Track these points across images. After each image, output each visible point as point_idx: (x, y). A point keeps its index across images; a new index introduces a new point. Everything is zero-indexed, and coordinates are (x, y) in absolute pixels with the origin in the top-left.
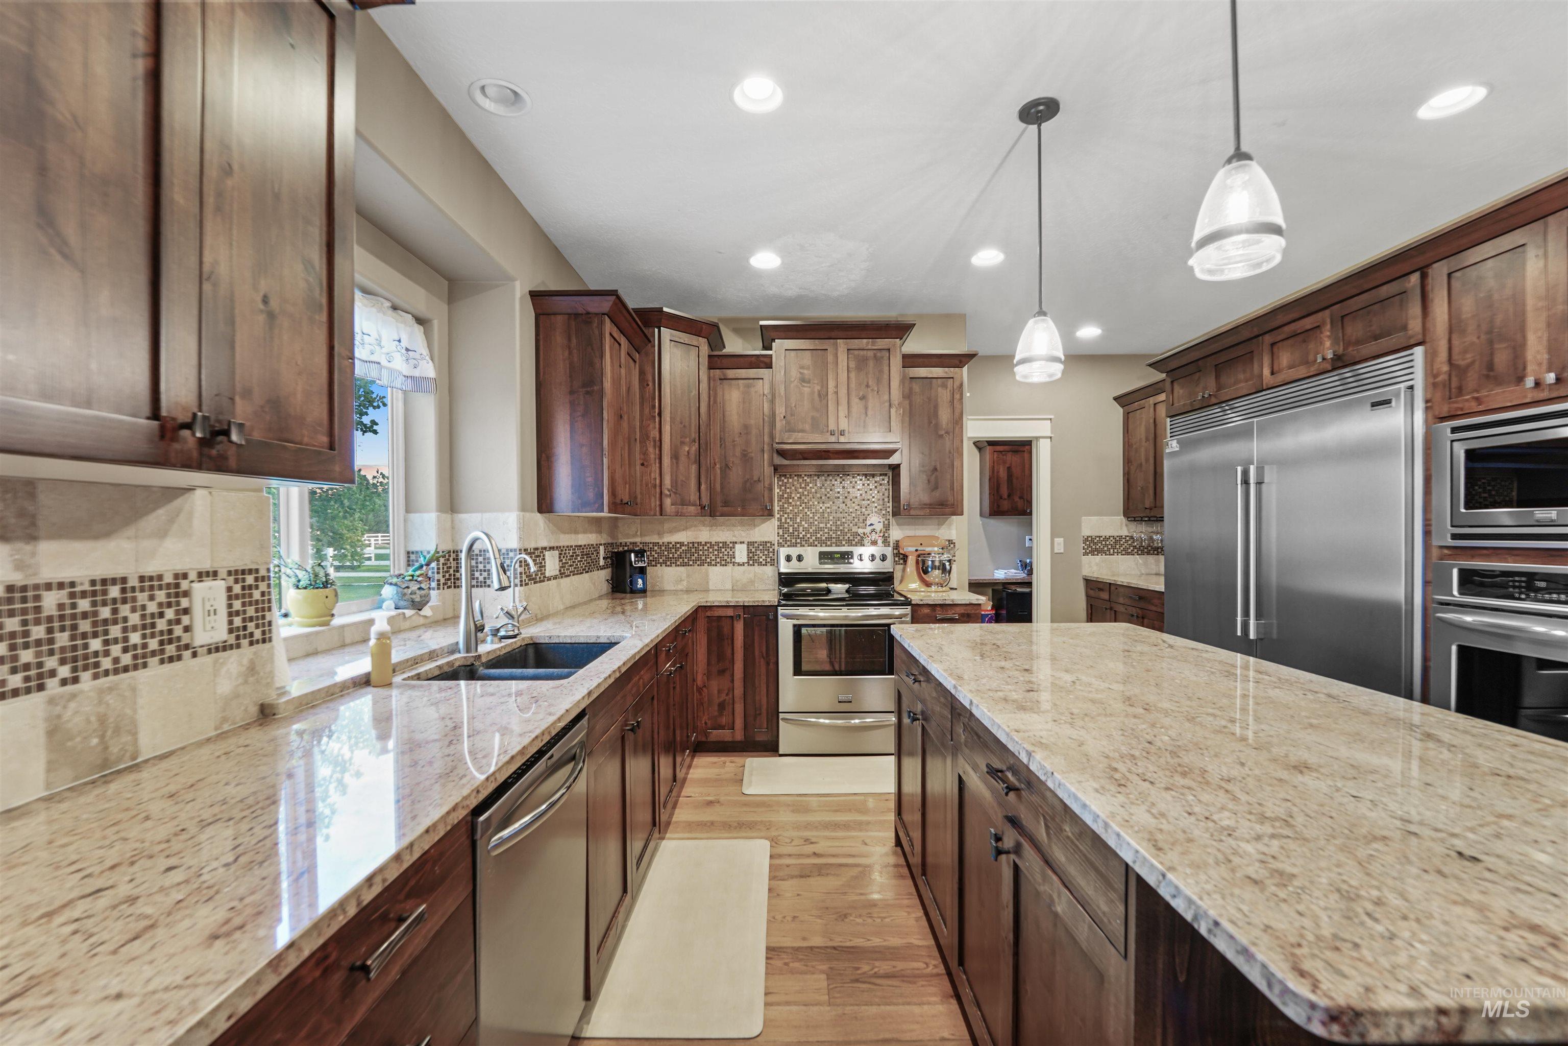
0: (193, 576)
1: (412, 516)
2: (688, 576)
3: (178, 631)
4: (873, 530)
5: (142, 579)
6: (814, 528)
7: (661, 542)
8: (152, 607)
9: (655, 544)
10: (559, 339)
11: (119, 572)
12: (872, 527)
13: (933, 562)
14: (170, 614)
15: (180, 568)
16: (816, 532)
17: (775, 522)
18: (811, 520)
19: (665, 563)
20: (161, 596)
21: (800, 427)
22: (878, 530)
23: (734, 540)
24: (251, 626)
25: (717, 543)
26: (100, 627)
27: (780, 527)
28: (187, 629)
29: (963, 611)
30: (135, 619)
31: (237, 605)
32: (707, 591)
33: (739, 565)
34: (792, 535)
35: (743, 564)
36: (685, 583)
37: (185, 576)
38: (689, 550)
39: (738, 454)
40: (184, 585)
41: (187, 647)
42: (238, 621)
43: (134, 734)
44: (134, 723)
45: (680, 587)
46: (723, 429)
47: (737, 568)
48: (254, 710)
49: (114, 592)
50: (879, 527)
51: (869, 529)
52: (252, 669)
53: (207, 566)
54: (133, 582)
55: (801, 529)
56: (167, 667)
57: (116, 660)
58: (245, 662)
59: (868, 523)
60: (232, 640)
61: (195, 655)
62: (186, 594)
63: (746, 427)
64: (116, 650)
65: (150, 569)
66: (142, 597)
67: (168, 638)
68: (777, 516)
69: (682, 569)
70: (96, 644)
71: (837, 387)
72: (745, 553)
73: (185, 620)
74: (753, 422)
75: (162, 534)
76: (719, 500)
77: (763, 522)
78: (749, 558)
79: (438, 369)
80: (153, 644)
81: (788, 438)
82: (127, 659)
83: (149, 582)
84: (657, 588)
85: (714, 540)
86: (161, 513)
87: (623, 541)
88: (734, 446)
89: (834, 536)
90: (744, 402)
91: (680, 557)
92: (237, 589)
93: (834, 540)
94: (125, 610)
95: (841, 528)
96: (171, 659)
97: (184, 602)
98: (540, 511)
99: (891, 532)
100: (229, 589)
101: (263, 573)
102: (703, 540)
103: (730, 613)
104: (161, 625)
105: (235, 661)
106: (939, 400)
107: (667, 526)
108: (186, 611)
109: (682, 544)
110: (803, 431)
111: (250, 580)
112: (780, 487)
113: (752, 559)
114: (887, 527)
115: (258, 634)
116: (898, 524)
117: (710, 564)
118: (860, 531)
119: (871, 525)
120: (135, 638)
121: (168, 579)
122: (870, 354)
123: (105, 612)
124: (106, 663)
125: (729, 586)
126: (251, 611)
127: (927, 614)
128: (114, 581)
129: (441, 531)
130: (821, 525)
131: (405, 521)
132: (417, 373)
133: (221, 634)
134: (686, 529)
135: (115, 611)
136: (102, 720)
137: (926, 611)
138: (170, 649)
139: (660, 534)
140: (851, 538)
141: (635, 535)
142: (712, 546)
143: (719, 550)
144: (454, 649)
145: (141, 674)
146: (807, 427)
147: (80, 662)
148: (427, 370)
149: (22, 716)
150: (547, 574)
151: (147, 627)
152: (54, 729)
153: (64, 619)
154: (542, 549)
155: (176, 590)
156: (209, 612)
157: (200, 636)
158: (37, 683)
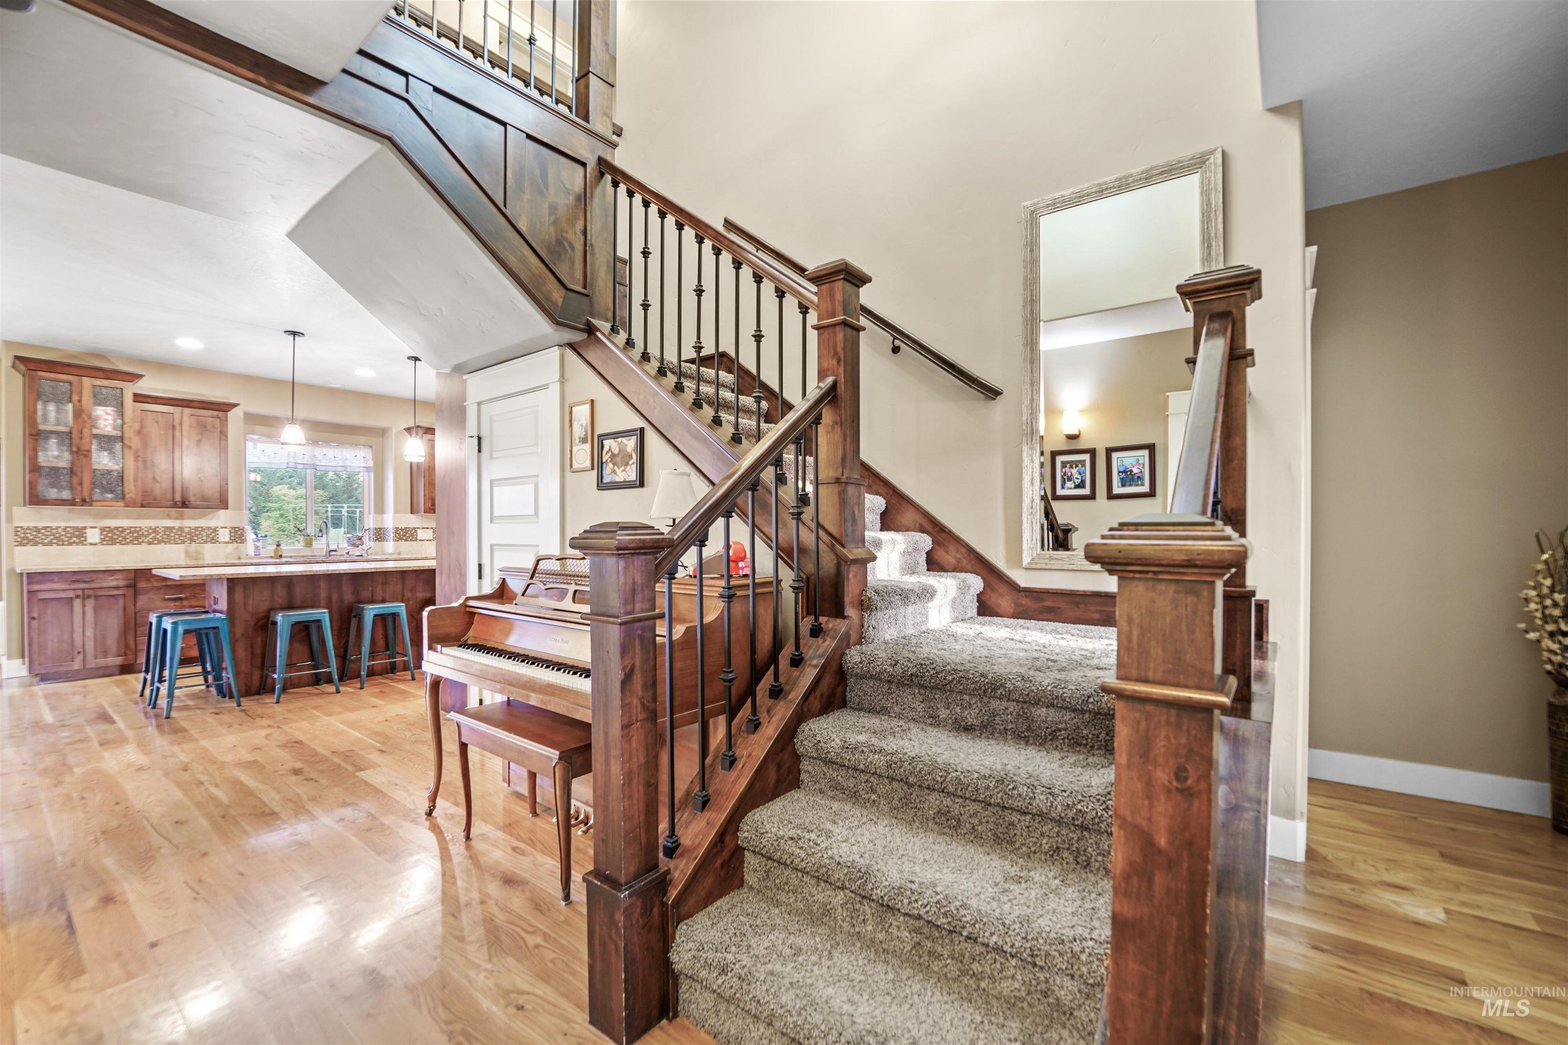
0: (220, 528)
1: (369, 515)
3: (215, 538)
5: (206, 527)
8: (209, 533)
14: (213, 534)
15: (217, 526)
20: (211, 531)
24: (237, 540)
26: (197, 535)
28: (218, 538)
30: (204, 535)
31: (233, 534)
37: (218, 528)
41: (217, 542)
42: (233, 538)
43: (204, 555)
44: (204, 553)
49: (200, 529)
52: (237, 549)
53: (224, 526)
54: (204, 528)
56: (212, 545)
57: (200, 541)
58: (235, 546)
60: (231, 542)
61: (220, 544)
62: (218, 531)
64: (200, 539)
65: (209, 526)
66: (206, 531)
67: (213, 539)
70: (195, 538)
73: (218, 536)
75: (212, 519)
80: (209, 540)
82: (202, 542)
83: (209, 528)
86: (206, 516)
92: (233, 531)
94: (202, 533)
97: (217, 533)
98: (412, 513)
100: (231, 532)
104: (211, 536)
105: (231, 547)
111: (237, 529)
115: (239, 542)
120: (204, 538)
121: (213, 528)
123: (198, 533)
124: (198, 542)
126: (237, 536)
128: (200, 527)
132: (366, 466)
133: (227, 539)
135: (200, 533)
136: (197, 551)
138: (213, 542)
145: (205, 544)
147: (192, 541)
148: (371, 464)
149: (181, 548)
150: (419, 538)
151: (208, 536)
152: (187, 552)
153: (190, 533)
154: (414, 528)
155: (215, 530)
156: (224, 535)
157: (221, 540)
158: (183, 542)
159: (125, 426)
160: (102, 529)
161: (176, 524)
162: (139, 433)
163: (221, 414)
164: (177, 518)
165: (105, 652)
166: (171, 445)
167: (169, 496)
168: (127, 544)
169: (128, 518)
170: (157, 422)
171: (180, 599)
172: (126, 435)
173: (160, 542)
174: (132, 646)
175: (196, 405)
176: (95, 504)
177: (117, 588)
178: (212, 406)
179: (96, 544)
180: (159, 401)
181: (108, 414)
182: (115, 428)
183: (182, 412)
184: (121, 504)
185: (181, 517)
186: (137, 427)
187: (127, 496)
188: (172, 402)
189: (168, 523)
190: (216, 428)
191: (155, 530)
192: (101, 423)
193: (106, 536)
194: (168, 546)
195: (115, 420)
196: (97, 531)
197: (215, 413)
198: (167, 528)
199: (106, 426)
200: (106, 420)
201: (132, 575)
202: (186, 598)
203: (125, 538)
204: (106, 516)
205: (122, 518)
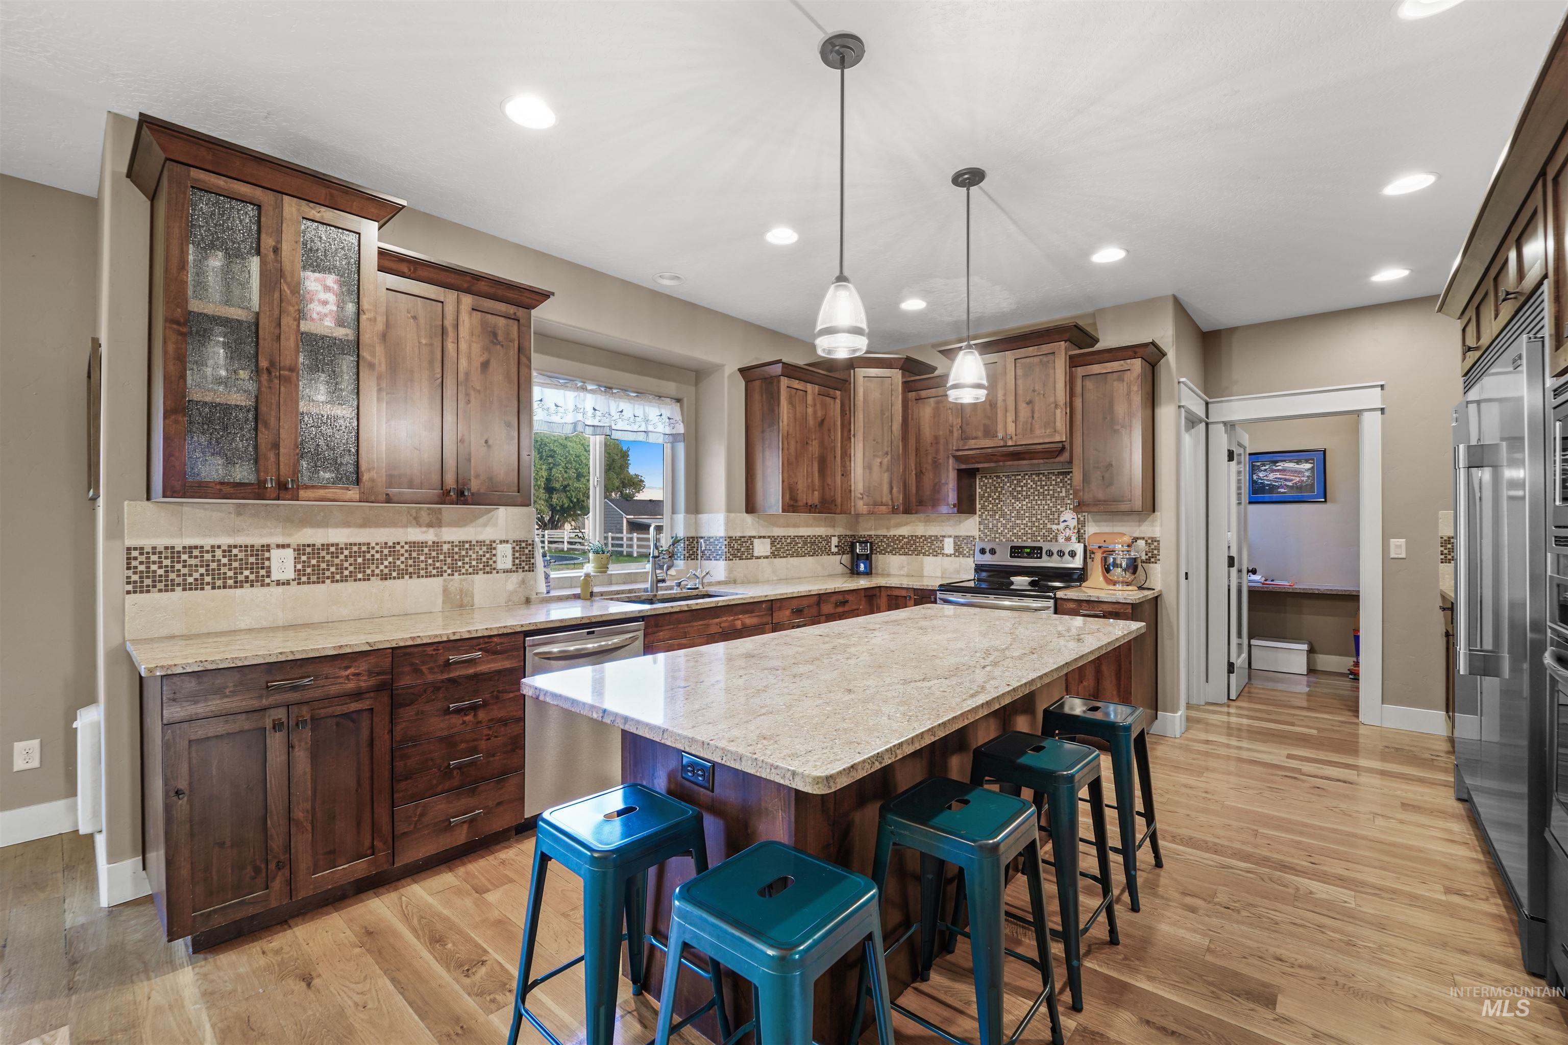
0: (498, 542)
1: (675, 516)
2: (908, 564)
3: (491, 562)
4: (1067, 527)
5: (477, 542)
6: (1011, 524)
7: (888, 534)
8: (481, 553)
9: (885, 536)
10: (756, 397)
11: (469, 539)
12: (1065, 524)
13: (1114, 559)
14: (488, 555)
15: (493, 538)
16: (1013, 528)
17: (976, 518)
18: (1008, 517)
19: (891, 552)
20: (484, 549)
21: (974, 435)
22: (1072, 526)
23: (943, 534)
24: (523, 564)
25: (930, 537)
26: (462, 558)
27: (980, 523)
28: (495, 562)
29: (1110, 609)
30: (474, 556)
31: (517, 555)
32: (922, 576)
33: (947, 556)
34: (991, 530)
35: (951, 555)
36: (906, 569)
37: (494, 542)
38: (909, 542)
39: (930, 461)
40: (494, 545)
41: (494, 569)
42: (517, 561)
43: (473, 598)
44: (472, 593)
45: (902, 572)
46: (918, 441)
47: (946, 558)
48: (524, 599)
49: (467, 546)
50: (1073, 523)
51: (1062, 525)
52: (523, 582)
53: (504, 538)
54: (474, 543)
55: (1000, 524)
56: (486, 575)
57: (467, 570)
58: (520, 578)
59: (1062, 519)
60: (514, 568)
61: (498, 572)
62: (495, 549)
63: (936, 438)
64: (467, 566)
65: (481, 538)
66: (477, 549)
67: (487, 564)
68: (978, 513)
69: (903, 557)
70: (460, 564)
71: (1005, 395)
72: (952, 545)
73: (494, 558)
74: (941, 433)
75: (485, 525)
76: (913, 499)
77: (967, 519)
78: (956, 551)
79: (687, 427)
80: (481, 566)
81: (964, 445)
82: (471, 570)
83: (481, 543)
84: (885, 572)
85: (928, 534)
86: (485, 518)
87: (863, 533)
88: (927, 454)
89: (1030, 531)
90: (934, 417)
91: (902, 547)
92: (517, 548)
93: (1029, 536)
94: (471, 553)
95: (1037, 524)
96: (488, 573)
97: (494, 552)
98: (747, 512)
99: (1086, 528)
100: (514, 548)
101: (530, 542)
102: (919, 533)
103: (904, 593)
104: (484, 559)
105: (515, 578)
106: (1115, 394)
107: (893, 522)
108: (494, 555)
109: (904, 537)
110: (976, 438)
111: (523, 545)
112: (981, 488)
113: (958, 552)
114: (1081, 524)
115: (527, 568)
116: (1094, 521)
117: (924, 554)
118: (1054, 527)
119: (1065, 521)
120: (474, 563)
121: (488, 542)
122: (1036, 360)
123: (464, 553)
124: (463, 571)
125: (940, 575)
126: (524, 558)
127: (1073, 609)
128: (467, 542)
129: (687, 525)
130: (1018, 522)
131: (672, 518)
132: (674, 432)
133: (509, 565)
134: (906, 524)
135: (467, 553)
136: (461, 590)
137: (1072, 605)
138: (488, 569)
139: (888, 529)
140: (1047, 534)
141: (870, 529)
142: (926, 539)
143: (932, 542)
144: (646, 590)
145: (475, 576)
146: (980, 434)
147: (455, 569)
148: (681, 429)
149: (435, 584)
150: (756, 554)
151: (479, 560)
152: (445, 591)
153: (450, 554)
154: (750, 537)
155: (491, 547)
156: (504, 556)
157: (500, 566)
158: (440, 574)
159: (363, 318)
160: (300, 550)
161: (428, 536)
162: (384, 336)
163: (521, 312)
164: (430, 525)
165: (333, 852)
166: (438, 370)
167: (436, 478)
168: (344, 579)
169: (347, 524)
170: (415, 318)
171: (474, 708)
172: (366, 338)
173: (401, 576)
174: (386, 828)
175: (482, 286)
176: (302, 493)
177: (357, 695)
178: (510, 294)
179: (288, 583)
180: (421, 272)
181: (327, 289)
182: (340, 323)
183: (458, 302)
184: (353, 493)
185: (436, 523)
186: (380, 326)
187: (365, 477)
188: (443, 277)
189: (416, 534)
190: (512, 341)
191: (393, 549)
192: (315, 309)
193: (306, 564)
194: (415, 581)
195: (341, 307)
196: (289, 553)
197: (511, 309)
198: (413, 544)
199: (322, 317)
200: (325, 303)
201: (386, 663)
202: (485, 704)
203: (340, 568)
204: (307, 521)
205: (337, 526)
